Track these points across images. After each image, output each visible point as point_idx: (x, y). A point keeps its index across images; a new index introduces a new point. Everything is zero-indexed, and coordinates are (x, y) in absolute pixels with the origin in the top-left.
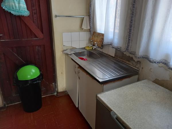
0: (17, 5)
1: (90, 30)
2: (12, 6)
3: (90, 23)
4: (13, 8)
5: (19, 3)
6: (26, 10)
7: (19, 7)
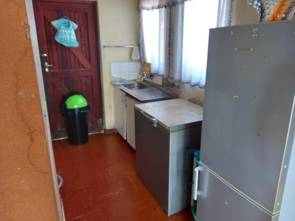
0: (68, 37)
1: (140, 61)
2: (64, 38)
3: (140, 53)
4: (65, 40)
5: (70, 36)
6: (76, 42)
7: (70, 39)
